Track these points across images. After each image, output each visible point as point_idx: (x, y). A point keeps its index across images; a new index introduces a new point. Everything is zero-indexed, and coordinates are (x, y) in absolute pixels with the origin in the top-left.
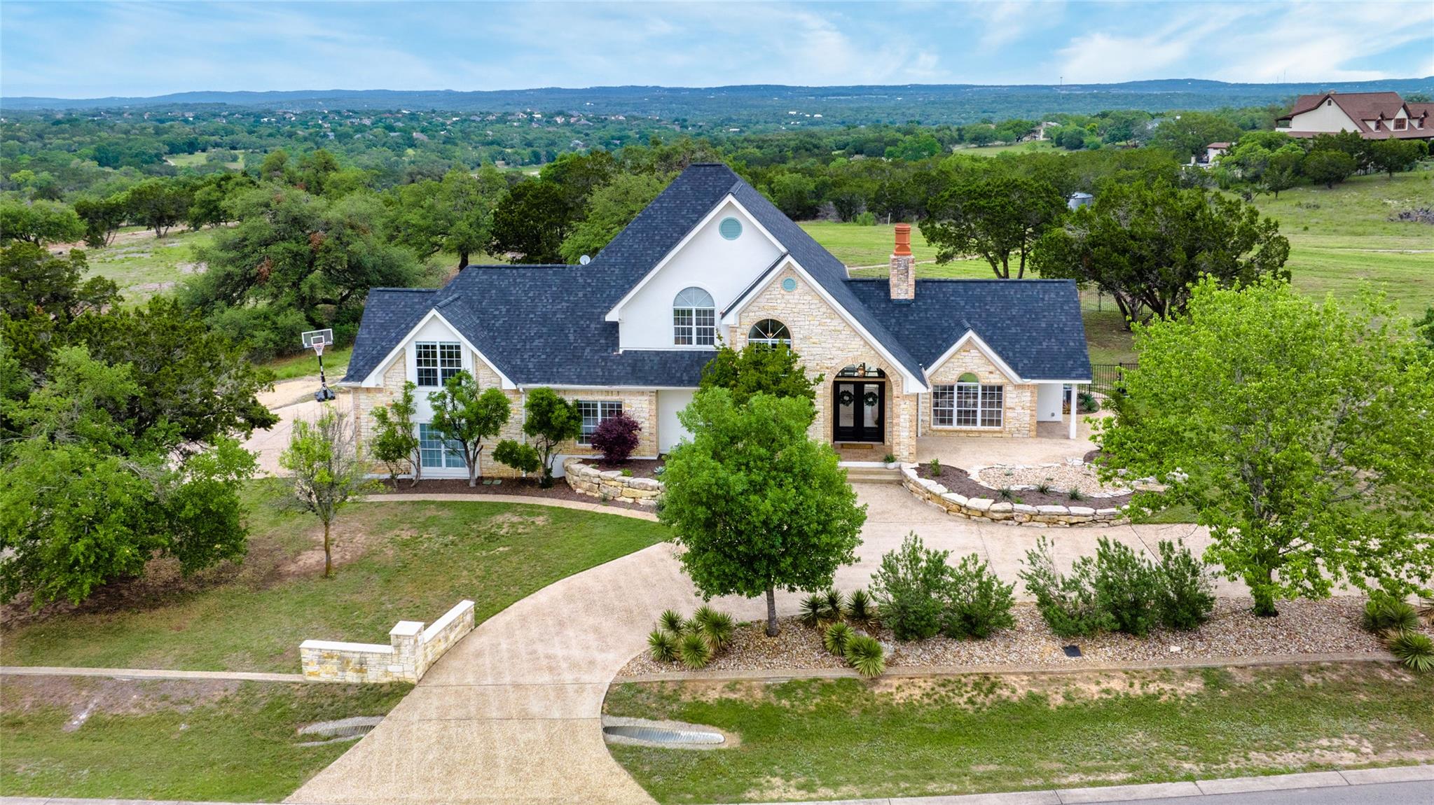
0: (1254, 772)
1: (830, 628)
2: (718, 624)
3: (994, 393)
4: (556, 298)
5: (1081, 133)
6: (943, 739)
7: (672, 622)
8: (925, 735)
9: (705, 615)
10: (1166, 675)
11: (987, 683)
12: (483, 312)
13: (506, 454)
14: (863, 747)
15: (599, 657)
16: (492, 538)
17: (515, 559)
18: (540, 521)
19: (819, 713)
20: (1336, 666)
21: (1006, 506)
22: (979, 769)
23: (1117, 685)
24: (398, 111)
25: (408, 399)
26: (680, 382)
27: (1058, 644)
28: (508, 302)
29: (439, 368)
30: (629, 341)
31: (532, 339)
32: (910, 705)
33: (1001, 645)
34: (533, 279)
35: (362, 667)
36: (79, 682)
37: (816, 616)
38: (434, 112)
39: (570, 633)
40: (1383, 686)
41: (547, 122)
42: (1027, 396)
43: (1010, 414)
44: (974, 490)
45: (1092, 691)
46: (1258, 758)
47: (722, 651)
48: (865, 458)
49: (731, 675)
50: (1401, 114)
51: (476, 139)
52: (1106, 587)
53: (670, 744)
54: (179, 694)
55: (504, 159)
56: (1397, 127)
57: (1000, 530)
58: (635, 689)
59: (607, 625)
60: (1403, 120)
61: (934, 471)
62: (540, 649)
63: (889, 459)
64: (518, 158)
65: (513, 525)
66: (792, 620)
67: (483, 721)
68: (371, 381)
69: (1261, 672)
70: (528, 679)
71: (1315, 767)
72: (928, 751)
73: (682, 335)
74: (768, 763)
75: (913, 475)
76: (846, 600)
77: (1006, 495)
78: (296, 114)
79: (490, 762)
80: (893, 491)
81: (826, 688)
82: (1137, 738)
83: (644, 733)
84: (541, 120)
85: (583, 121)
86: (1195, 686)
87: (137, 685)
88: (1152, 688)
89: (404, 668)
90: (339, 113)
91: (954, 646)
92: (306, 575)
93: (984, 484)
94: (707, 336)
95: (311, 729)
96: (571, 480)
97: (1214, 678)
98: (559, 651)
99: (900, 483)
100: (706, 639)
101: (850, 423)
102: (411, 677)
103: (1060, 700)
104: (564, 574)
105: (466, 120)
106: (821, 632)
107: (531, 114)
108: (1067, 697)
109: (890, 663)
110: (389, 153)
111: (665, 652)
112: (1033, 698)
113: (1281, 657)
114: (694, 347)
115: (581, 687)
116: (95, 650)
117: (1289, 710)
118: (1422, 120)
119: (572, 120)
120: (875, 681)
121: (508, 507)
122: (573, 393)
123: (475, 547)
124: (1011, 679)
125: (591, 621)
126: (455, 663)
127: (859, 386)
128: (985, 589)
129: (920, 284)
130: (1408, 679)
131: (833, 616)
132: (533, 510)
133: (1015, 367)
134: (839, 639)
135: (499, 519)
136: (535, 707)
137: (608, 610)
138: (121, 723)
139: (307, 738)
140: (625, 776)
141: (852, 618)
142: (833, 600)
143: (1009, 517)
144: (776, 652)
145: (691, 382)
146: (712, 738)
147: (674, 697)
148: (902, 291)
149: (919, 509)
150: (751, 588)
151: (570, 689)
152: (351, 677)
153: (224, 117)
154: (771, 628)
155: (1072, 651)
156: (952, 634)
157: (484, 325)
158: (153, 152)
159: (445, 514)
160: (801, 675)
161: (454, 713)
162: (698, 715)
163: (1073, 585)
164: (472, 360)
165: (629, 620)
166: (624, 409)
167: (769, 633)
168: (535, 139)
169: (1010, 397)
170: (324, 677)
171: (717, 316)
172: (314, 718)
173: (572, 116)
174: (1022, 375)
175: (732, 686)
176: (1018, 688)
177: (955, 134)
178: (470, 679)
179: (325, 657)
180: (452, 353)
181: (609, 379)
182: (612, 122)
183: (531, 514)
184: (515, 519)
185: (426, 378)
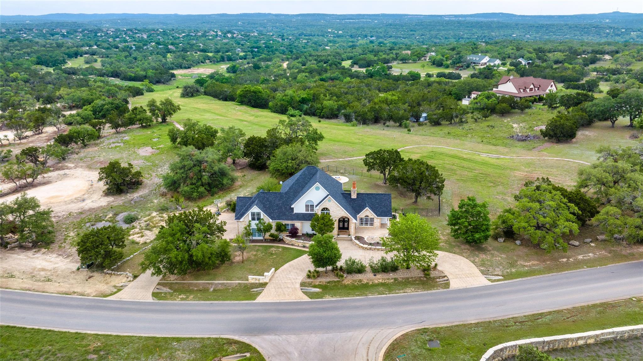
0: (395, 293)
1: (336, 272)
2: (318, 272)
3: (372, 220)
4: (279, 200)
5: (442, 60)
6: (352, 289)
7: (310, 271)
8: (350, 289)
9: (315, 271)
10: (388, 279)
11: (360, 281)
12: (264, 203)
13: (271, 235)
14: (340, 291)
15: (298, 277)
16: (272, 254)
17: (278, 258)
18: (280, 250)
19: (334, 286)
20: (415, 277)
21: (370, 246)
22: (357, 294)
23: (380, 281)
24: (158, 30)
25: (250, 224)
26: (307, 220)
27: (373, 274)
28: (269, 201)
29: (256, 217)
30: (295, 211)
31: (275, 210)
32: (348, 284)
33: (364, 274)
34: (274, 195)
35: (259, 280)
36: (209, 283)
37: (333, 270)
38: (173, 30)
39: (292, 273)
40: (421, 280)
41: (224, 36)
42: (379, 220)
43: (375, 224)
44: (365, 243)
45: (376, 282)
46: (397, 291)
47: (318, 276)
48: (344, 234)
49: (320, 280)
50: (532, 86)
51: (196, 48)
52: (382, 265)
53: (311, 291)
54: (228, 285)
55: (209, 60)
56: (530, 91)
57: (369, 251)
58: (305, 283)
59: (298, 272)
60: (532, 88)
61: (358, 238)
62: (287, 276)
63: (349, 235)
64: (215, 59)
65: (275, 251)
66: (330, 270)
67: (281, 288)
68: (241, 220)
69: (403, 278)
70: (287, 282)
71: (404, 292)
72: (350, 291)
73: (307, 210)
74: (326, 294)
75: (353, 239)
76: (339, 267)
77: (371, 244)
78: (112, 31)
79: (284, 294)
80: (350, 242)
81: (335, 282)
82: (381, 289)
83: (307, 290)
84: (221, 36)
85: (240, 36)
86: (392, 281)
87: (220, 284)
88: (386, 281)
89: (266, 280)
90: (131, 30)
91: (356, 275)
92: (238, 262)
93: (367, 241)
94: (312, 210)
95: (253, 290)
96: (284, 240)
97: (396, 279)
98: (290, 276)
99: (351, 240)
100: (315, 274)
101: (342, 226)
102: (268, 281)
103: (371, 283)
104: (288, 262)
105: (188, 35)
106: (335, 273)
107: (217, 32)
108: (372, 283)
109: (345, 278)
110: (161, 57)
111: (309, 277)
112: (367, 283)
113: (407, 276)
114: (310, 212)
115: (296, 283)
116: (207, 278)
117: (406, 284)
118: (539, 88)
119: (235, 35)
120: (343, 281)
121: (273, 246)
122: (284, 222)
123: (269, 256)
124: (364, 280)
125: (295, 271)
126: (273, 279)
127: (344, 219)
128: (362, 266)
129: (358, 194)
130: (425, 279)
131: (337, 270)
132: (278, 247)
133: (376, 214)
134: (337, 274)
135: (272, 249)
136: (289, 286)
137: (298, 269)
138: (220, 290)
139: (252, 291)
140: (305, 296)
141: (339, 270)
142: (337, 267)
143: (370, 249)
144: (327, 276)
145: (309, 220)
146: (317, 290)
147: (311, 284)
148: (354, 196)
149: (354, 247)
150: (323, 267)
151: (294, 283)
152: (257, 282)
153: (80, 32)
154: (326, 272)
155: (375, 275)
156: (356, 273)
157: (264, 207)
158: (62, 59)
159: (260, 248)
160: (331, 280)
161: (276, 287)
162: (315, 286)
163: (376, 264)
164: (263, 215)
165: (302, 270)
166: (295, 225)
167: (326, 273)
168: (221, 48)
169: (375, 220)
170: (253, 282)
171: (315, 206)
172: (253, 288)
173: (235, 34)
174: (378, 216)
175: (320, 282)
176: (365, 281)
177: (394, 56)
178: (277, 282)
179: (253, 279)
180: (259, 214)
181: (292, 220)
182: (252, 36)
183: (278, 248)
184: (275, 249)
185: (253, 219)
